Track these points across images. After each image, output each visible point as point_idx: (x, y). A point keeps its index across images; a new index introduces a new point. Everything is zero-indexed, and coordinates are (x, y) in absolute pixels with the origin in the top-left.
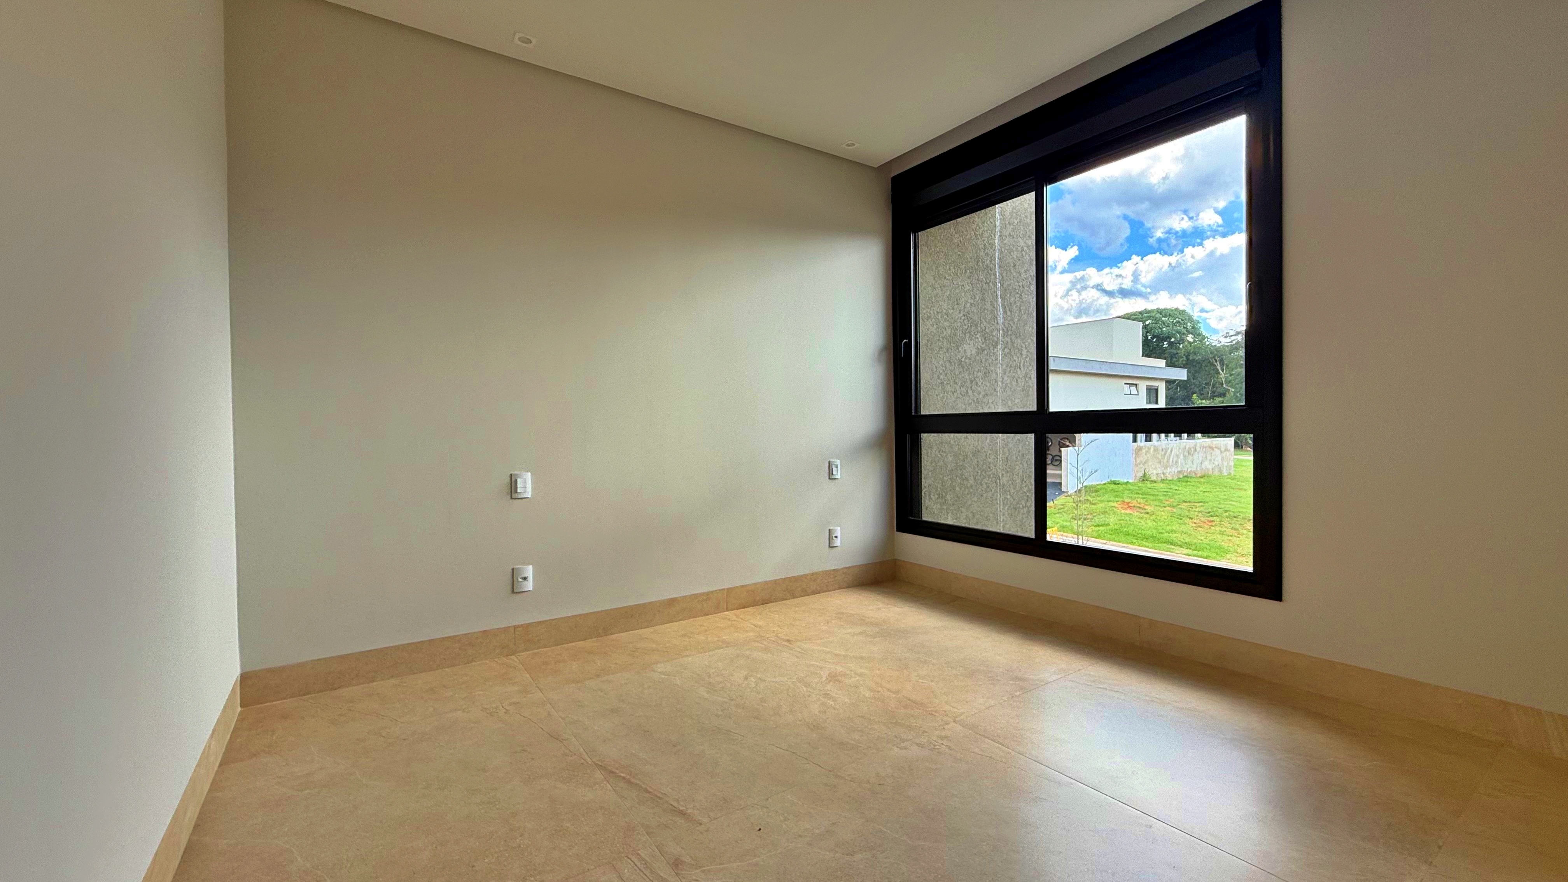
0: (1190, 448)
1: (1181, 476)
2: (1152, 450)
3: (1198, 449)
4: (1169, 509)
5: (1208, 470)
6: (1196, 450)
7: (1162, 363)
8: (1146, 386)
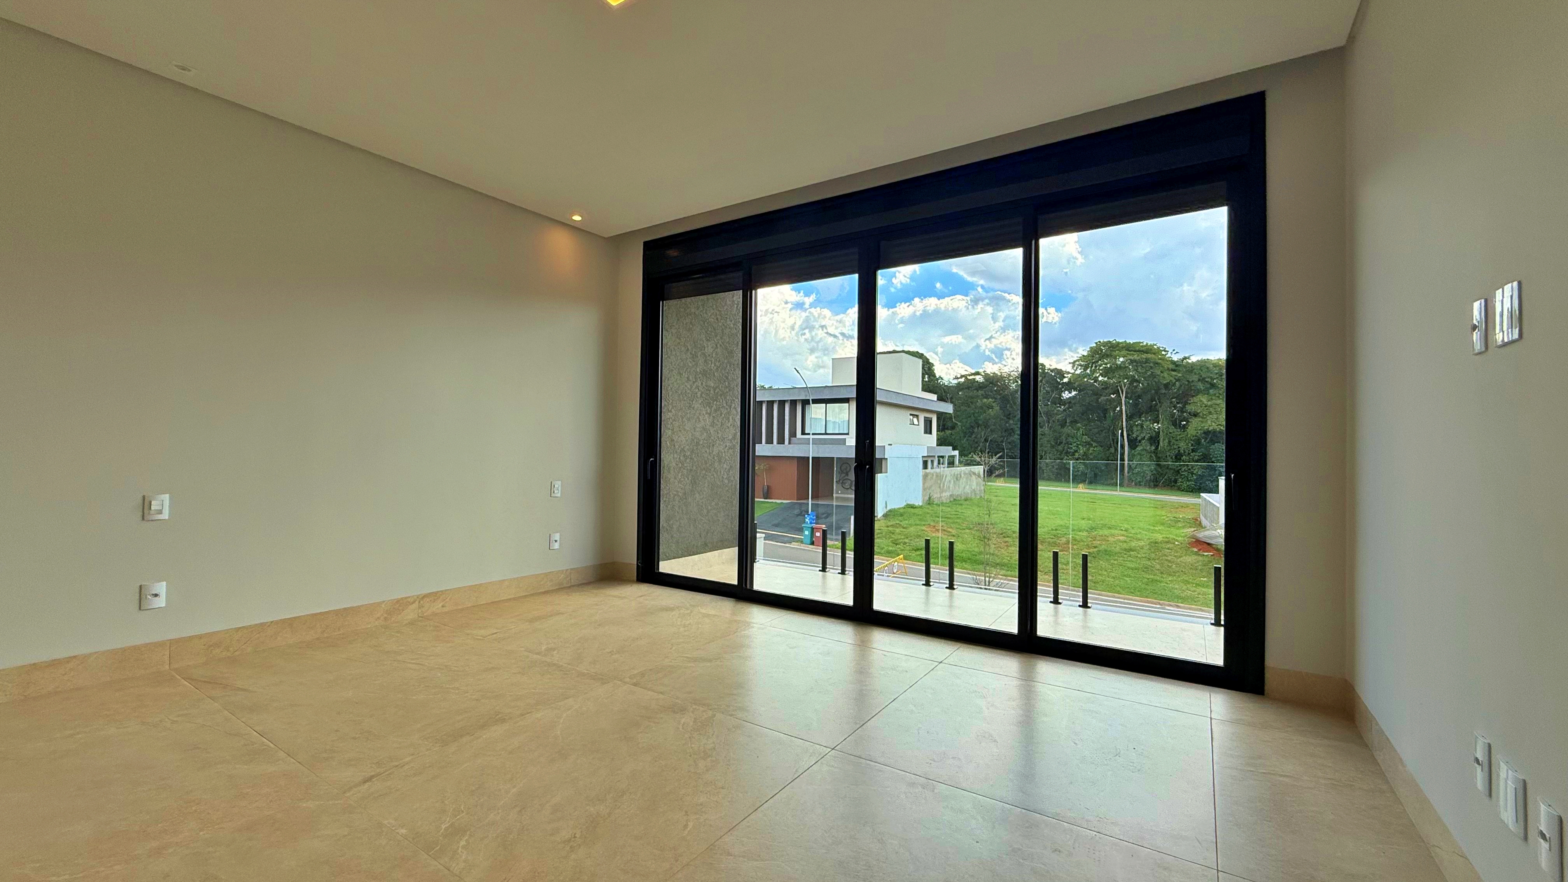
0: (957, 475)
1: (952, 500)
2: (935, 477)
3: (963, 475)
4: (967, 531)
5: (968, 493)
6: (961, 476)
7: (934, 397)
8: (925, 417)
